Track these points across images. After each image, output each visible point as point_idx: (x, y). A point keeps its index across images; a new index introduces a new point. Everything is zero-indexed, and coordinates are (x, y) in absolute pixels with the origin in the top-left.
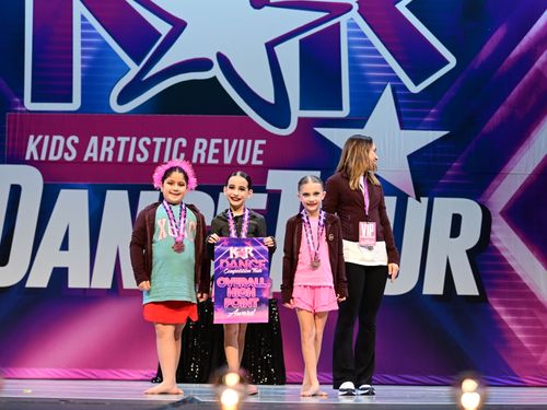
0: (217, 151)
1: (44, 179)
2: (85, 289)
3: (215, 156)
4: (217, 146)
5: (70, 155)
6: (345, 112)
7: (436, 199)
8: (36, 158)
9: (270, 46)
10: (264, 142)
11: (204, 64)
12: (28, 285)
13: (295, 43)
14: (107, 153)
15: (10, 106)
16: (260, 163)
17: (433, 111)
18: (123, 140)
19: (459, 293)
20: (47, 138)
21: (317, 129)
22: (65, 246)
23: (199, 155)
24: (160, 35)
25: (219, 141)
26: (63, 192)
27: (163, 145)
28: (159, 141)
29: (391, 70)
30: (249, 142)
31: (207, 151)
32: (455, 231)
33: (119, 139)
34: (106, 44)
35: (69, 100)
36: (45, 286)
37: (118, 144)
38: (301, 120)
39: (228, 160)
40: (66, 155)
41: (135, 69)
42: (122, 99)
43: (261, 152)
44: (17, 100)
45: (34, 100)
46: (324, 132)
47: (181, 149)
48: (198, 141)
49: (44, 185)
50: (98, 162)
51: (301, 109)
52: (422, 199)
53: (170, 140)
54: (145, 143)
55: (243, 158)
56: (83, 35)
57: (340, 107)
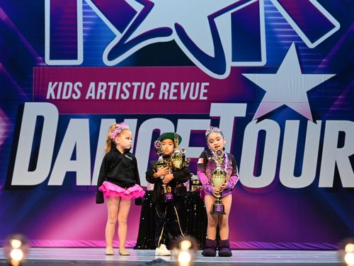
0: (176, 91)
1: (60, 112)
2: (88, 186)
3: (174, 94)
4: (175, 87)
5: (76, 95)
6: (263, 63)
7: (327, 121)
8: (53, 97)
9: (211, 18)
10: (207, 84)
11: (165, 31)
12: (50, 184)
13: (228, 15)
14: (101, 94)
15: (36, 63)
16: (206, 98)
17: (324, 60)
18: (112, 84)
19: (344, 186)
20: (61, 84)
21: (244, 75)
22: (74, 157)
23: (164, 94)
24: (136, 12)
25: (177, 84)
26: (72, 120)
27: (139, 88)
28: (136, 84)
29: (295, 33)
30: (198, 84)
31: (169, 91)
32: (341, 143)
33: (109, 84)
34: (99, 19)
35: (75, 57)
36: (61, 184)
37: (108, 87)
38: (233, 68)
39: (183, 97)
40: (74, 95)
41: (119, 36)
42: (111, 57)
43: (206, 91)
44: (40, 58)
45: (52, 58)
46: (249, 76)
47: (151, 90)
48: (163, 84)
49: (59, 116)
50: (96, 100)
51: (233, 61)
52: (317, 121)
53: (144, 84)
54: (127, 86)
55: (194, 95)
56: (84, 14)
57: (259, 59)
